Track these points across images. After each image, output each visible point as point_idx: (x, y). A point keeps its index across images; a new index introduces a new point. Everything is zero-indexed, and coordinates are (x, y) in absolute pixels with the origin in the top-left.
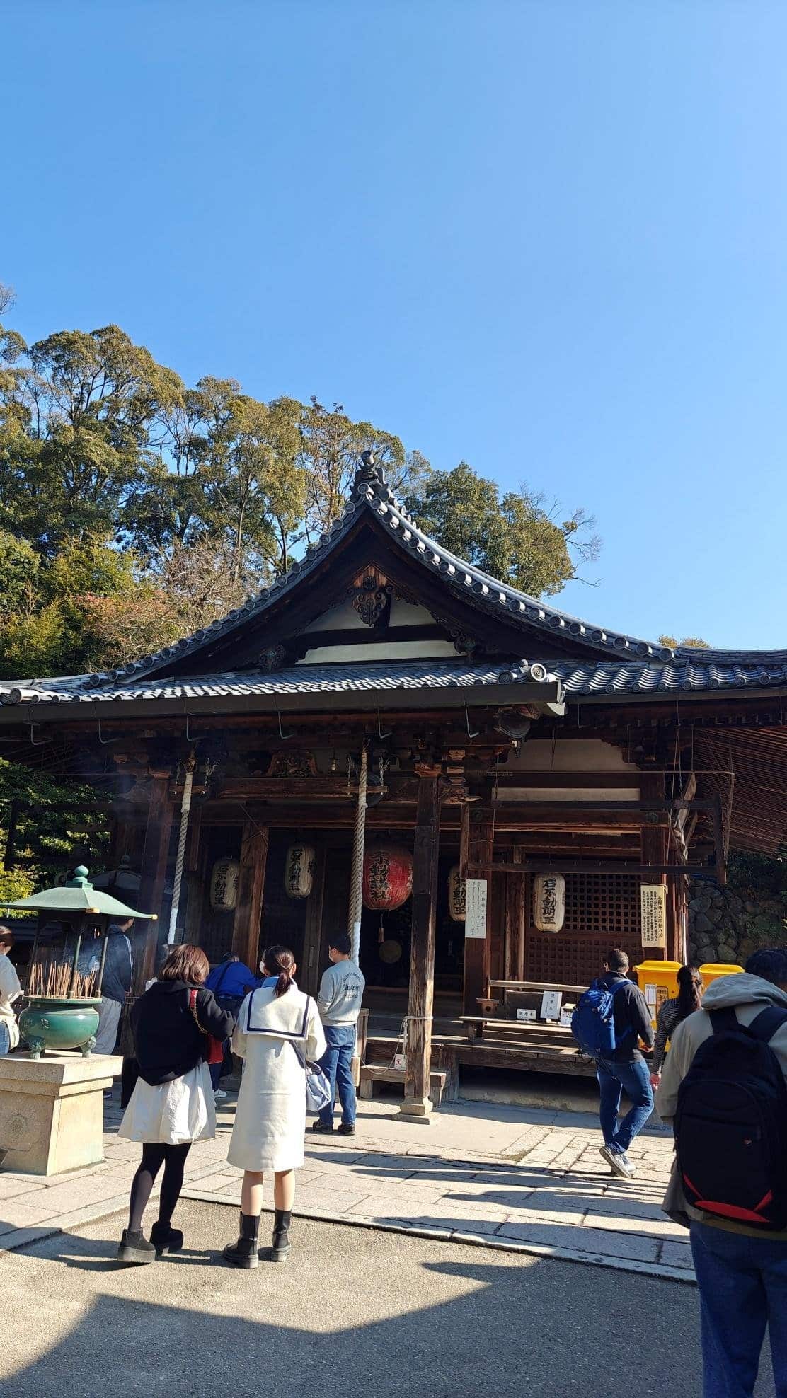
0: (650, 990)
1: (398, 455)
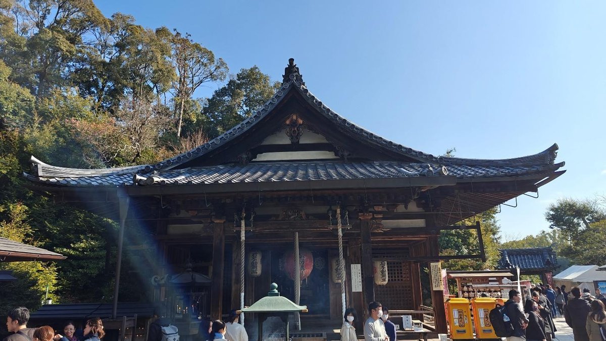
0: (455, 311)
1: (211, 60)
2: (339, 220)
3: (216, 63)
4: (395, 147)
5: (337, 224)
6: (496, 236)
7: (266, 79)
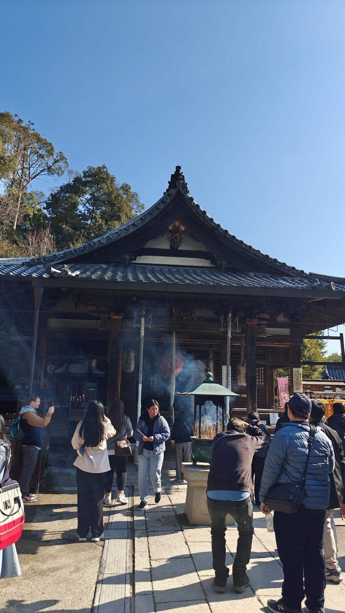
1: (50, 152)
2: (230, 324)
3: (55, 157)
4: (270, 261)
5: (227, 327)
6: (323, 351)
7: (113, 180)
